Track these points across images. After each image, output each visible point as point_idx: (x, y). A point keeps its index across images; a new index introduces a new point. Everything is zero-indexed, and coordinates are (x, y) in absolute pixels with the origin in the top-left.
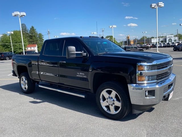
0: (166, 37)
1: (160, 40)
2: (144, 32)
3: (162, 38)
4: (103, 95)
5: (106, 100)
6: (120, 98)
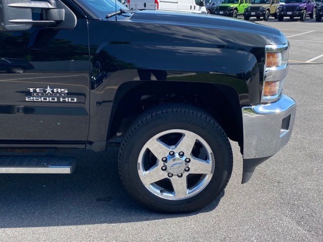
4: (148, 151)
5: (161, 164)
6: (209, 150)
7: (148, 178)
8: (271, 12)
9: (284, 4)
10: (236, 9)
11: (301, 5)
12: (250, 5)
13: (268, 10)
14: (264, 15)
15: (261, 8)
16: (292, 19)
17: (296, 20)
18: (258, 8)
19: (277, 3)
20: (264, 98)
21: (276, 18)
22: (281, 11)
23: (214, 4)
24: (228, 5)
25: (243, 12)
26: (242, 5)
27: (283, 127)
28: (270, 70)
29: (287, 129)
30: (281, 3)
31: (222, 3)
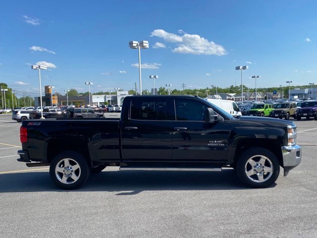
0: (116, 93)
1: (107, 99)
2: (87, 83)
3: (110, 96)
4: (248, 163)
5: (253, 168)
6: (271, 163)
7: (249, 174)
8: (291, 114)
9: (300, 107)
10: (263, 112)
11: (314, 109)
12: (274, 109)
13: (288, 112)
14: (285, 116)
15: (282, 111)
16: (308, 119)
17: (312, 119)
18: (280, 111)
19: (294, 107)
20: (289, 144)
21: (295, 118)
22: (298, 114)
23: (245, 109)
24: (256, 110)
25: (268, 114)
26: (267, 109)
27: (297, 156)
28: (290, 135)
29: (299, 156)
30: (298, 107)
31: (252, 108)
